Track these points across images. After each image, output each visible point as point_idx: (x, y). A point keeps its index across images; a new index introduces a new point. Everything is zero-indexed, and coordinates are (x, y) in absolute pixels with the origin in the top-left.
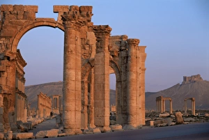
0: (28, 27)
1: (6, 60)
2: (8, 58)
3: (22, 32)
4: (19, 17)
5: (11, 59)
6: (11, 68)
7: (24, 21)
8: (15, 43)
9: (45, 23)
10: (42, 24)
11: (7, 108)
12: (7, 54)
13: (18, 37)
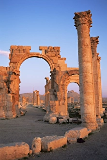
0: (26, 57)
1: (14, 75)
2: (15, 74)
3: (23, 60)
4: (21, 52)
5: (17, 74)
6: (16, 79)
7: (23, 54)
8: (18, 65)
9: (35, 55)
10: (33, 55)
11: (14, 102)
12: (14, 71)
13: (20, 62)
